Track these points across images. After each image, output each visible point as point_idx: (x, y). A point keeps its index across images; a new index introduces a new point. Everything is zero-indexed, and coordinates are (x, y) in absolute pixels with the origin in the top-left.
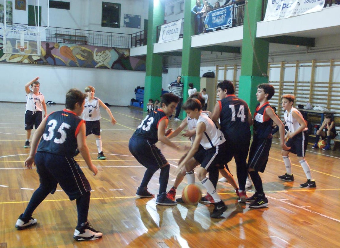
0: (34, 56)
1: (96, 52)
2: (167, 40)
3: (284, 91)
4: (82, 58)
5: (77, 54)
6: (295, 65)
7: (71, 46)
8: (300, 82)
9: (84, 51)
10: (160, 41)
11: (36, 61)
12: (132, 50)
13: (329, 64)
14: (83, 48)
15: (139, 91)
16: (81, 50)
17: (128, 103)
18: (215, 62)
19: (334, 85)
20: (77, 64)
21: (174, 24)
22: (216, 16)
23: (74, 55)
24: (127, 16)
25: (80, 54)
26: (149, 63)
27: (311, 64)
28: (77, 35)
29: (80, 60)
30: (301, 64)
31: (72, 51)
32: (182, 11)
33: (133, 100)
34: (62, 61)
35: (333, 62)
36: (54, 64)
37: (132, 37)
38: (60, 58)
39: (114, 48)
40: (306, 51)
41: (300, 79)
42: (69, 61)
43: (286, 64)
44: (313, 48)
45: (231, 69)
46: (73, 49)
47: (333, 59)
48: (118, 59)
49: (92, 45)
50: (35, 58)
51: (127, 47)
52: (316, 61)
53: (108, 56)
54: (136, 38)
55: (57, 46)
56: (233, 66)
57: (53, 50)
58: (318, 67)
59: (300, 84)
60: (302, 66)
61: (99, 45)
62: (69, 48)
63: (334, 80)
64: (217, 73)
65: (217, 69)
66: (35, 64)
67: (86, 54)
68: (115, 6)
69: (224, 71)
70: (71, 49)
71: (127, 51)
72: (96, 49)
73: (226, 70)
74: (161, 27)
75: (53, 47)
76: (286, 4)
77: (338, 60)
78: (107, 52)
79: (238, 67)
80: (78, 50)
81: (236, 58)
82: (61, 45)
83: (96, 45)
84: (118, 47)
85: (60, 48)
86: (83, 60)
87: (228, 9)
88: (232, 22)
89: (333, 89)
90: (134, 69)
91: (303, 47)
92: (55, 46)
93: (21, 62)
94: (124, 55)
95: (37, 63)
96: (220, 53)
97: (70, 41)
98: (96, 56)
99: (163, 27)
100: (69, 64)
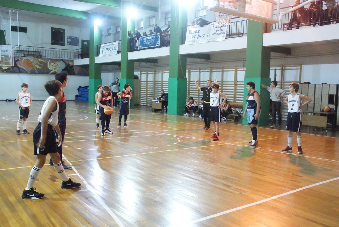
0: (4, 66)
1: (50, 63)
2: (107, 55)
3: (191, 87)
4: (40, 68)
5: (36, 65)
6: (198, 71)
7: (31, 59)
8: (202, 81)
9: (41, 62)
10: (101, 55)
11: (6, 70)
12: (74, 61)
13: (221, 70)
14: (40, 60)
15: (81, 89)
16: (38, 62)
17: (73, 98)
18: (139, 69)
19: (224, 83)
20: (36, 71)
21: (112, 44)
22: (147, 40)
23: (34, 65)
24: (69, 38)
25: (38, 64)
26: (92, 70)
27: (209, 70)
28: (35, 51)
29: (38, 68)
30: (202, 70)
31: (32, 63)
32: (109, 34)
33: (77, 96)
34: (25, 70)
35: (223, 69)
36: (18, 71)
37: (74, 52)
38: (23, 68)
39: (62, 60)
40: (205, 63)
41: (202, 80)
42: (30, 70)
43: (192, 70)
44: (209, 60)
45: (151, 73)
46: (33, 61)
47: (223, 67)
48: (65, 68)
49: (46, 58)
50: (4, 68)
51: (71, 59)
52: (212, 68)
53: (58, 65)
54: (78, 52)
55: (21, 59)
56: (153, 71)
57: (19, 61)
58: (213, 72)
59: (202, 83)
60: (202, 71)
61: (52, 58)
62: (30, 60)
63: (224, 80)
64: (141, 76)
65: (141, 74)
66: (5, 72)
67: (42, 65)
68: (61, 30)
69: (146, 74)
70: (31, 61)
71: (71, 61)
72: (49, 61)
73: (147, 74)
74: (100, 46)
75: (18, 60)
76: (200, 35)
77: (226, 68)
78: (57, 62)
79: (156, 72)
80: (36, 62)
81: (155, 66)
82: (24, 58)
83: (50, 58)
84: (65, 59)
85: (23, 61)
86: (41, 69)
87: (156, 36)
88: (159, 44)
89: (224, 85)
90: (77, 74)
91: (204, 60)
92: (20, 59)
94: (69, 64)
95: (6, 71)
96: (145, 63)
97: (29, 55)
98: (50, 65)
99: (102, 46)
100: (30, 72)
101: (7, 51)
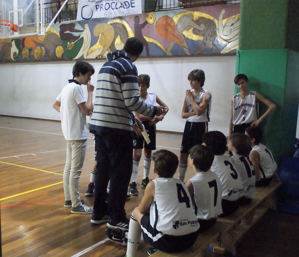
1: (223, 19)
4: (195, 37)
5: (185, 30)
7: (174, 15)
9: (198, 21)
16: (193, 20)
23: (180, 33)
25: (191, 27)
29: (192, 40)
31: (176, 25)
38: (156, 42)
42: (171, 46)
46: (178, 21)
57: (146, 27)
62: (172, 19)
70: (175, 19)
72: (223, 12)
75: (146, 23)
80: (187, 21)
82: (159, 16)
85: (156, 22)
86: (197, 41)
92: (148, 20)
93: (101, 57)
100: (171, 52)
101: (133, 5)
